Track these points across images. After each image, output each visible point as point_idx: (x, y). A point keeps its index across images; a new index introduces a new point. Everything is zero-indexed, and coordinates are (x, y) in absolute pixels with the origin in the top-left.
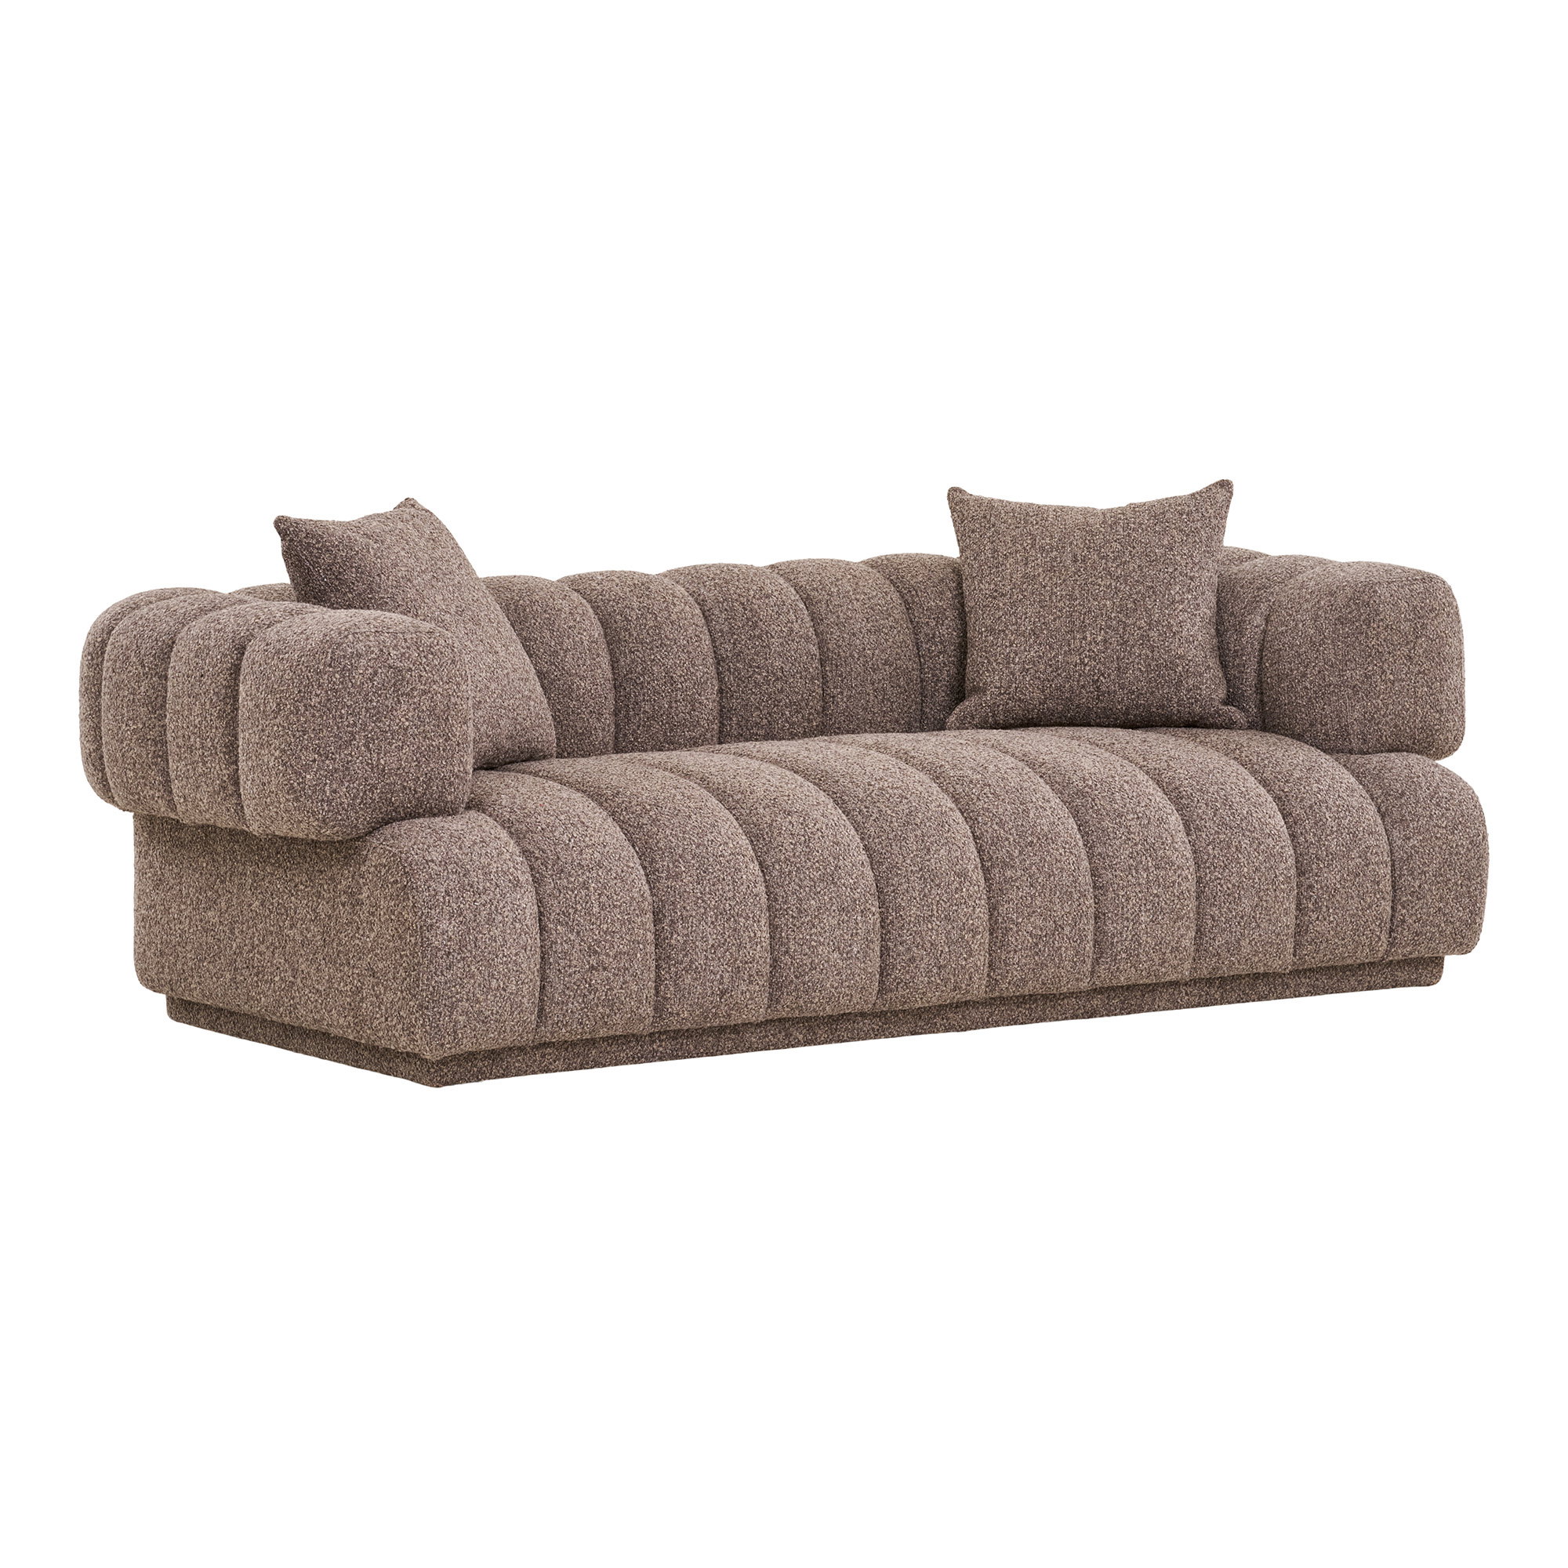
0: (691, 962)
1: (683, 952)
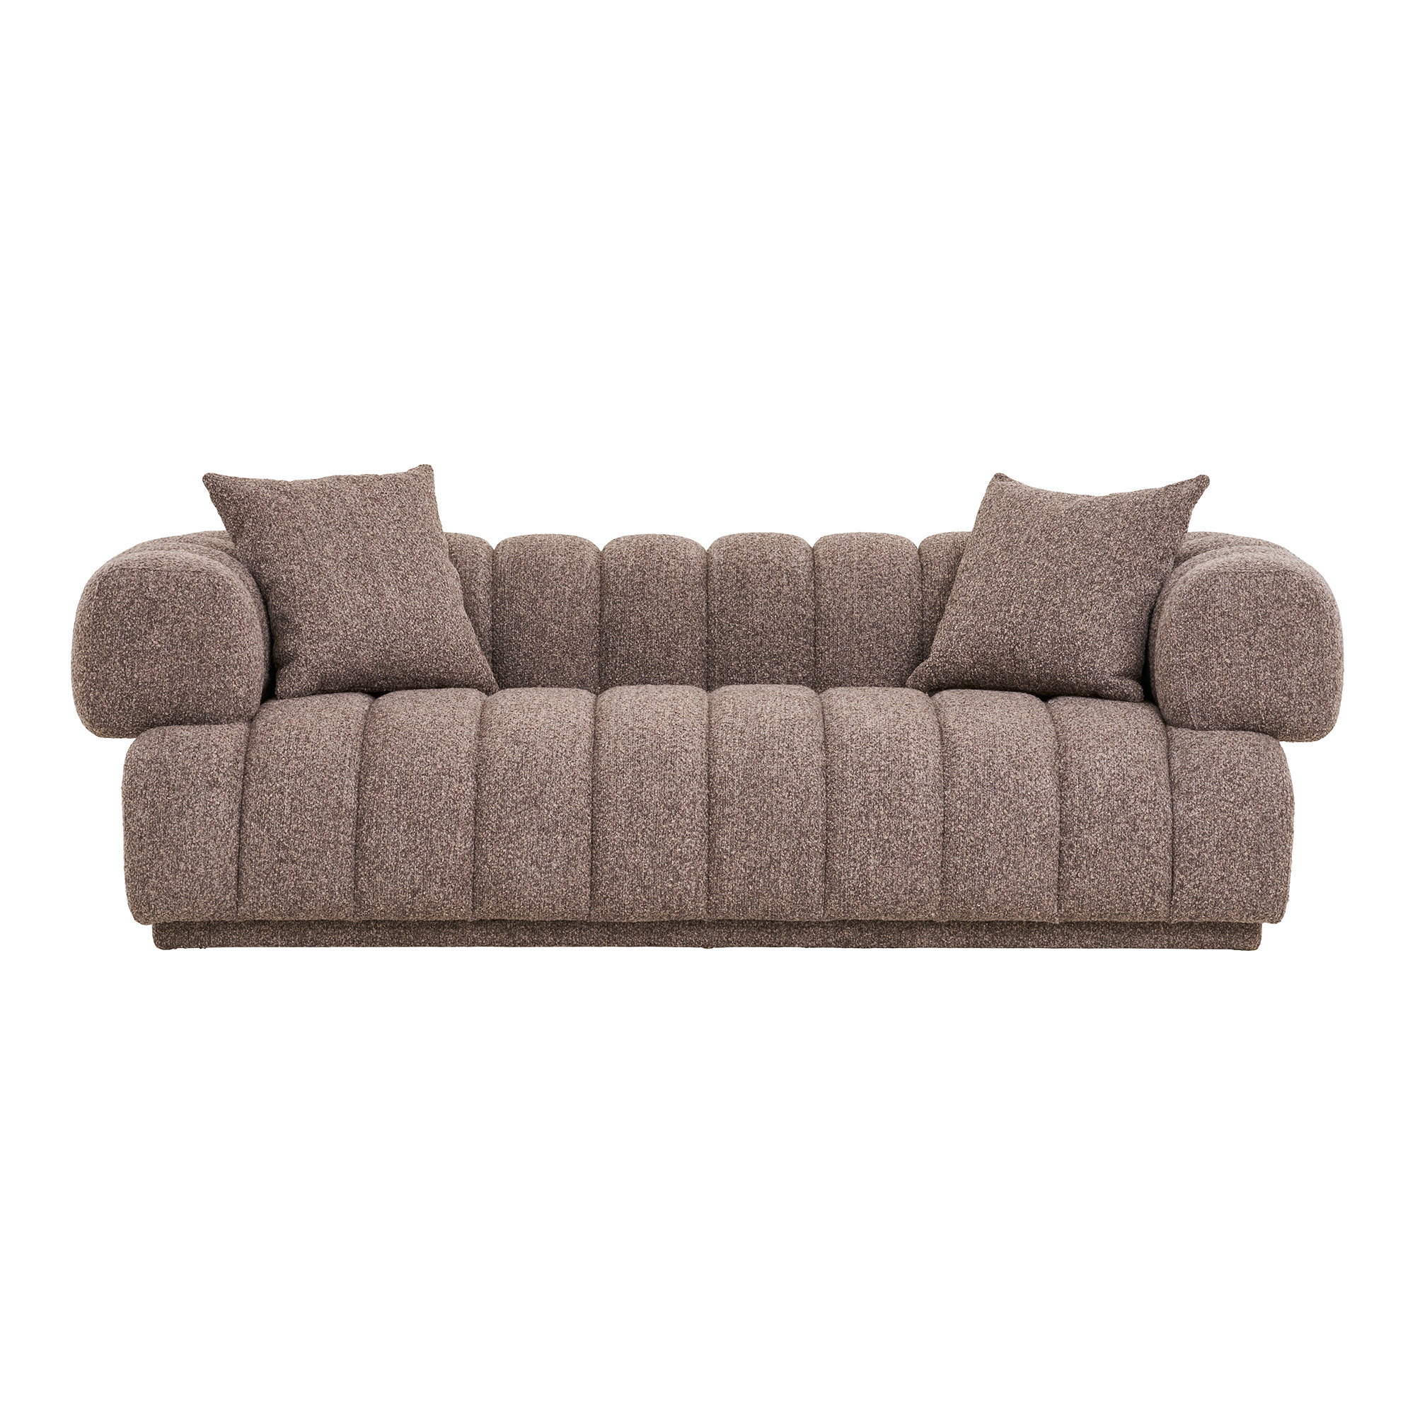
0: (383, 863)
1: (375, 855)
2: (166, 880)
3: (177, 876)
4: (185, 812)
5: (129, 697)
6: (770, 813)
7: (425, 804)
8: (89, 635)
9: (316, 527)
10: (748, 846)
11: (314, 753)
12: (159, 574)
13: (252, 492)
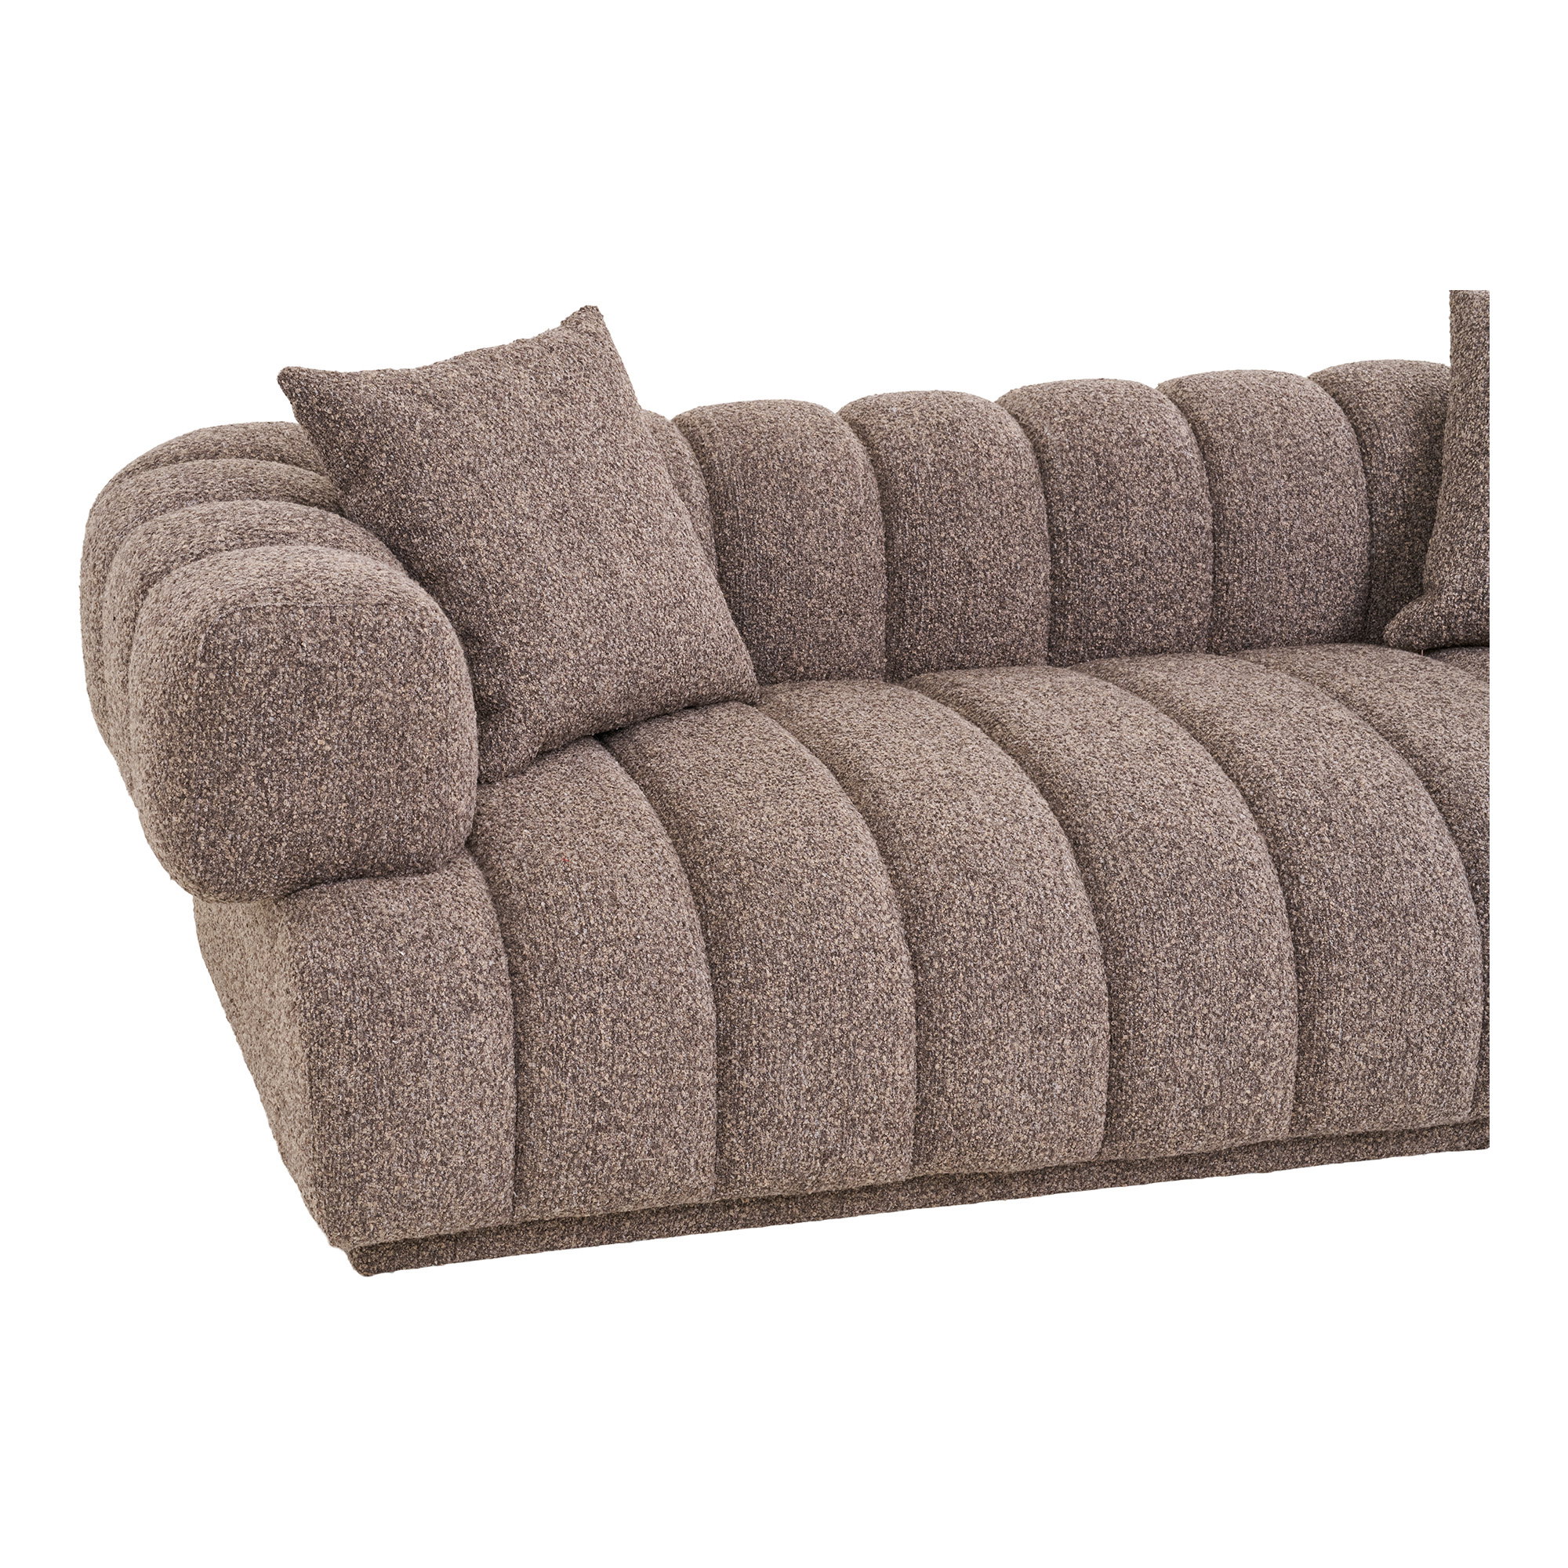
0: (772, 1114)
1: (758, 1100)
2: (397, 1182)
3: (417, 1175)
4: (426, 1063)
5: (275, 840)
6: (1407, 969)
7: (843, 1008)
8: (191, 734)
9: (494, 462)
10: (1373, 1026)
11: (635, 929)
12: (316, 613)
13: (376, 403)
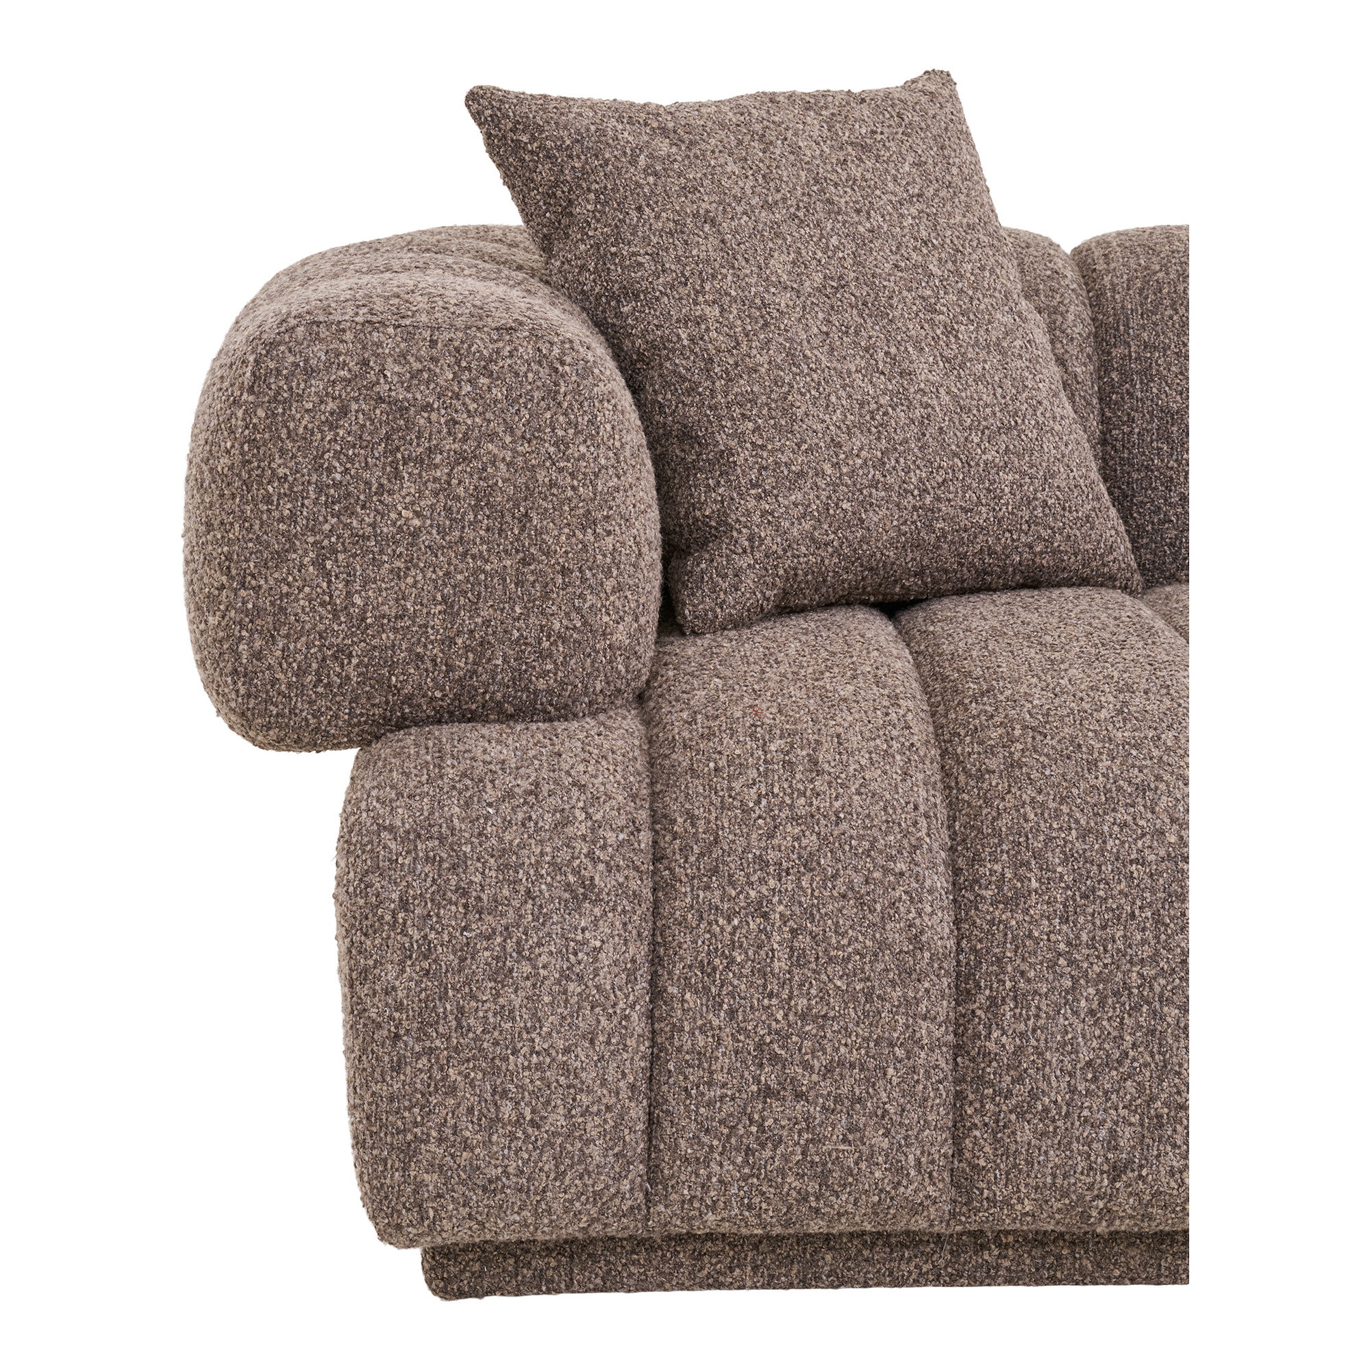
0: (1033, 1095)
1: (1012, 1073)
2: (466, 1146)
3: (495, 1138)
4: (511, 971)
5: (342, 653)
7: (1144, 942)
8: (233, 496)
9: (745, 213)
11: (837, 804)
12: (410, 335)
13: (588, 130)
